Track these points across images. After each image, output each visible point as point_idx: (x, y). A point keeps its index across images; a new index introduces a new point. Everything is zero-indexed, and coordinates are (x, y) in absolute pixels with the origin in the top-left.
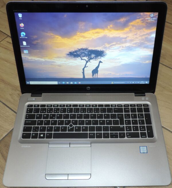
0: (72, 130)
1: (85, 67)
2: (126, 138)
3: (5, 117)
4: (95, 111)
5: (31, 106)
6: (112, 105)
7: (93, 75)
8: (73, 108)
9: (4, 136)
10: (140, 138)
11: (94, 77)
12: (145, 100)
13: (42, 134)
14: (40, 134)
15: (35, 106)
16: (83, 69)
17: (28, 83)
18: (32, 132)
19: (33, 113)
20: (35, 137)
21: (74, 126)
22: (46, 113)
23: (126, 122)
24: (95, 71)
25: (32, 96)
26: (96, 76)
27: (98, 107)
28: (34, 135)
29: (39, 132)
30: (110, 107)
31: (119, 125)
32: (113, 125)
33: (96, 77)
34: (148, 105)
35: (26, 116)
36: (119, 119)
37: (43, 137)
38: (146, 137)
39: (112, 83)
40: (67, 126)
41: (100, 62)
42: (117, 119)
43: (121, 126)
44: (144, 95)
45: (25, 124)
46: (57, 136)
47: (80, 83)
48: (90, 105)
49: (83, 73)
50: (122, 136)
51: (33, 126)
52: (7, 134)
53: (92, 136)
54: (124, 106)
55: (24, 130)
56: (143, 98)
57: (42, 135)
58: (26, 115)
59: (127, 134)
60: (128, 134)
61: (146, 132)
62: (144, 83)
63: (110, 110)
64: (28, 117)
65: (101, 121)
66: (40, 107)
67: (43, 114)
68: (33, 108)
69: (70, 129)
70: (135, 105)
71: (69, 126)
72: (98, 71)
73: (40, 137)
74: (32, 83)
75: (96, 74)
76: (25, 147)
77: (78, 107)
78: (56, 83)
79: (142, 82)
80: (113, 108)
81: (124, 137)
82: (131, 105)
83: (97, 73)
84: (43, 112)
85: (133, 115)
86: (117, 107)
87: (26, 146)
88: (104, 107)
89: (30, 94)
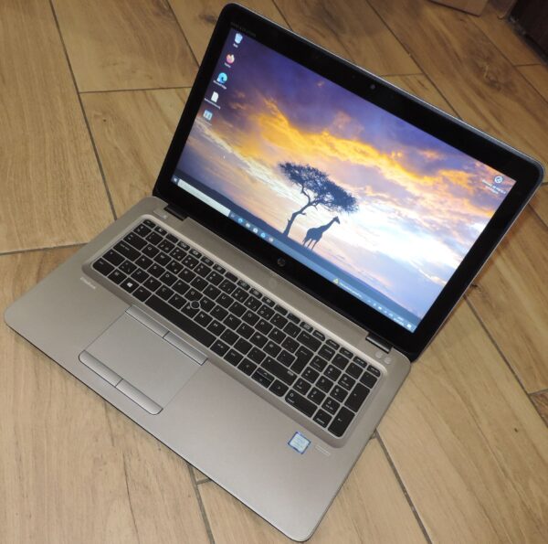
0: (191, 313)
1: (300, 212)
2: (282, 399)
3: (92, 216)
4: (262, 312)
5: (152, 224)
6: (303, 324)
7: (306, 240)
8: (225, 278)
9: (67, 244)
10: (311, 419)
11: (306, 245)
12: (381, 361)
13: (132, 282)
14: (129, 280)
15: (157, 229)
16: (294, 215)
17: (175, 180)
18: (117, 268)
19: (144, 238)
20: (117, 279)
21: (201, 310)
22: (168, 254)
23: (306, 372)
24: (315, 234)
25: (165, 209)
26: (310, 245)
27: (273, 308)
28: (117, 274)
29: (129, 276)
30: (298, 325)
31: (289, 368)
32: (275, 359)
33: (310, 247)
34: (378, 373)
35: (129, 236)
36: (296, 358)
37: (130, 290)
38: (325, 426)
39: (336, 281)
40: (188, 301)
41: (336, 219)
42: (293, 355)
43: (291, 372)
44: (387, 350)
45: (118, 247)
46: (155, 304)
47: (271, 240)
48: (260, 295)
49: (290, 223)
50: (279, 390)
51: (126, 259)
52: (74, 246)
53: (219, 350)
54: (328, 342)
55: (107, 256)
56: (380, 354)
57: (130, 285)
58: (132, 233)
59: (289, 394)
60: (292, 395)
61: (334, 417)
62: (402, 324)
63: (292, 330)
64: (131, 238)
65: (258, 337)
66: (164, 237)
67: (161, 251)
68: (153, 230)
69: (188, 308)
70: (351, 355)
71: (191, 302)
72: (320, 236)
73: (124, 286)
74: (183, 184)
75: (314, 241)
76: (86, 281)
77: (235, 283)
78: (226, 211)
79: (400, 320)
80: (302, 329)
81: (281, 395)
82: (343, 350)
83: (318, 240)
84: (163, 249)
85: (331, 369)
86: (311, 334)
87: (89, 284)
88: (285, 317)
89: (166, 204)
